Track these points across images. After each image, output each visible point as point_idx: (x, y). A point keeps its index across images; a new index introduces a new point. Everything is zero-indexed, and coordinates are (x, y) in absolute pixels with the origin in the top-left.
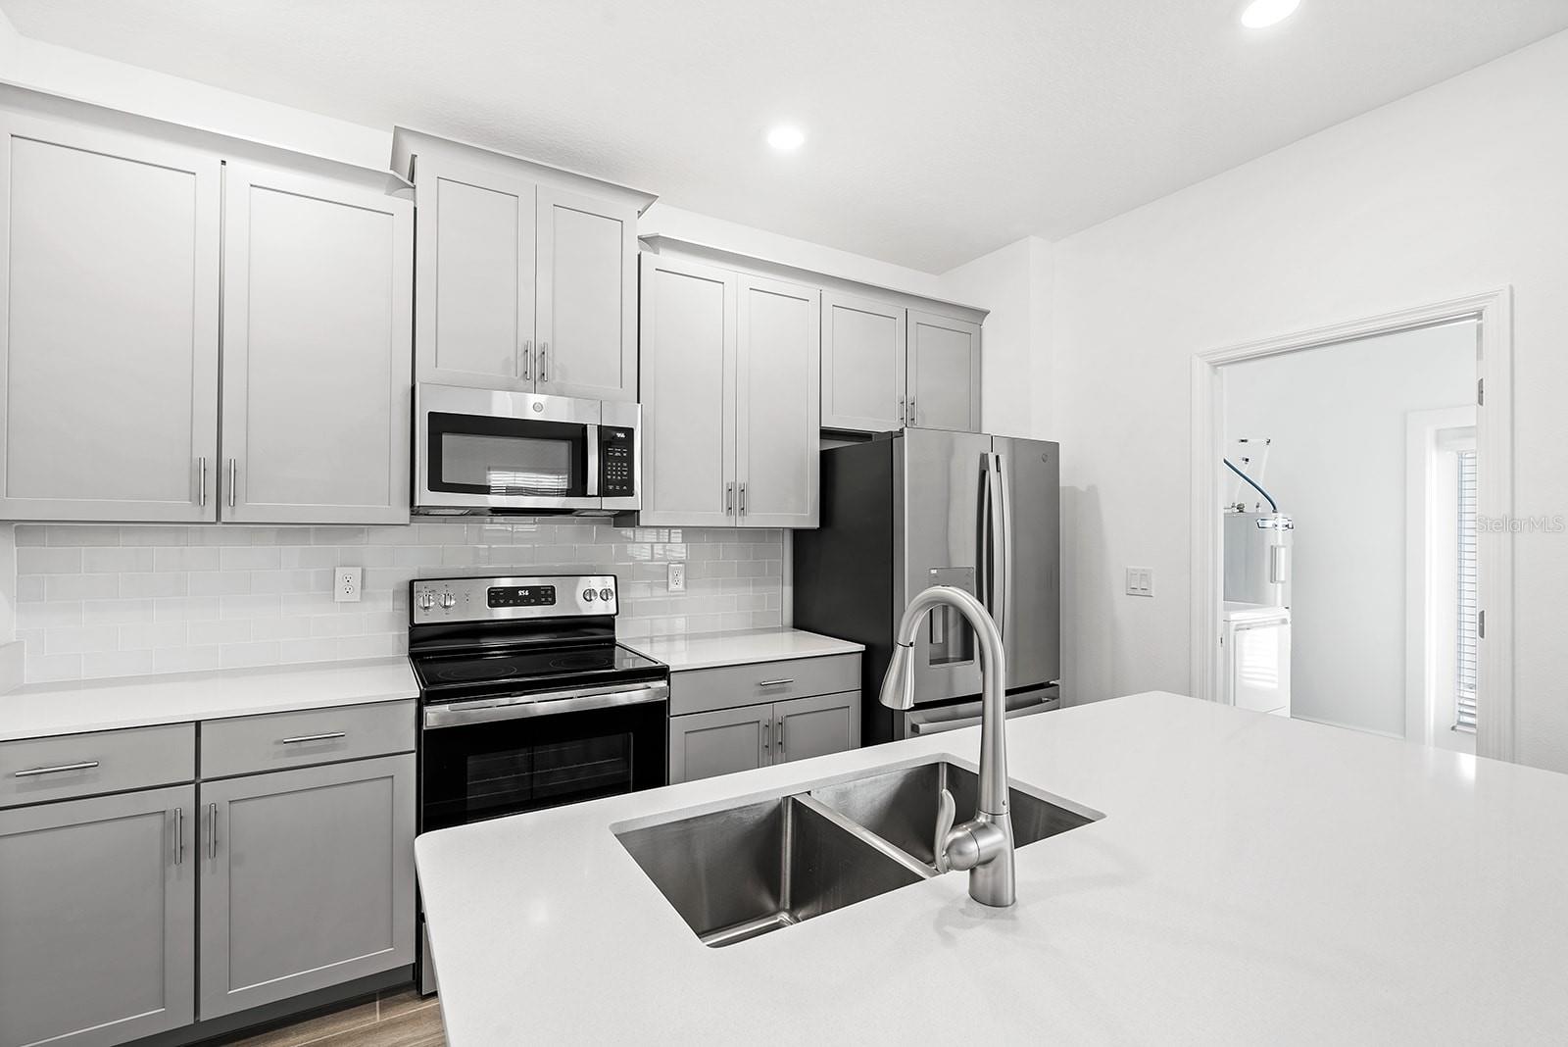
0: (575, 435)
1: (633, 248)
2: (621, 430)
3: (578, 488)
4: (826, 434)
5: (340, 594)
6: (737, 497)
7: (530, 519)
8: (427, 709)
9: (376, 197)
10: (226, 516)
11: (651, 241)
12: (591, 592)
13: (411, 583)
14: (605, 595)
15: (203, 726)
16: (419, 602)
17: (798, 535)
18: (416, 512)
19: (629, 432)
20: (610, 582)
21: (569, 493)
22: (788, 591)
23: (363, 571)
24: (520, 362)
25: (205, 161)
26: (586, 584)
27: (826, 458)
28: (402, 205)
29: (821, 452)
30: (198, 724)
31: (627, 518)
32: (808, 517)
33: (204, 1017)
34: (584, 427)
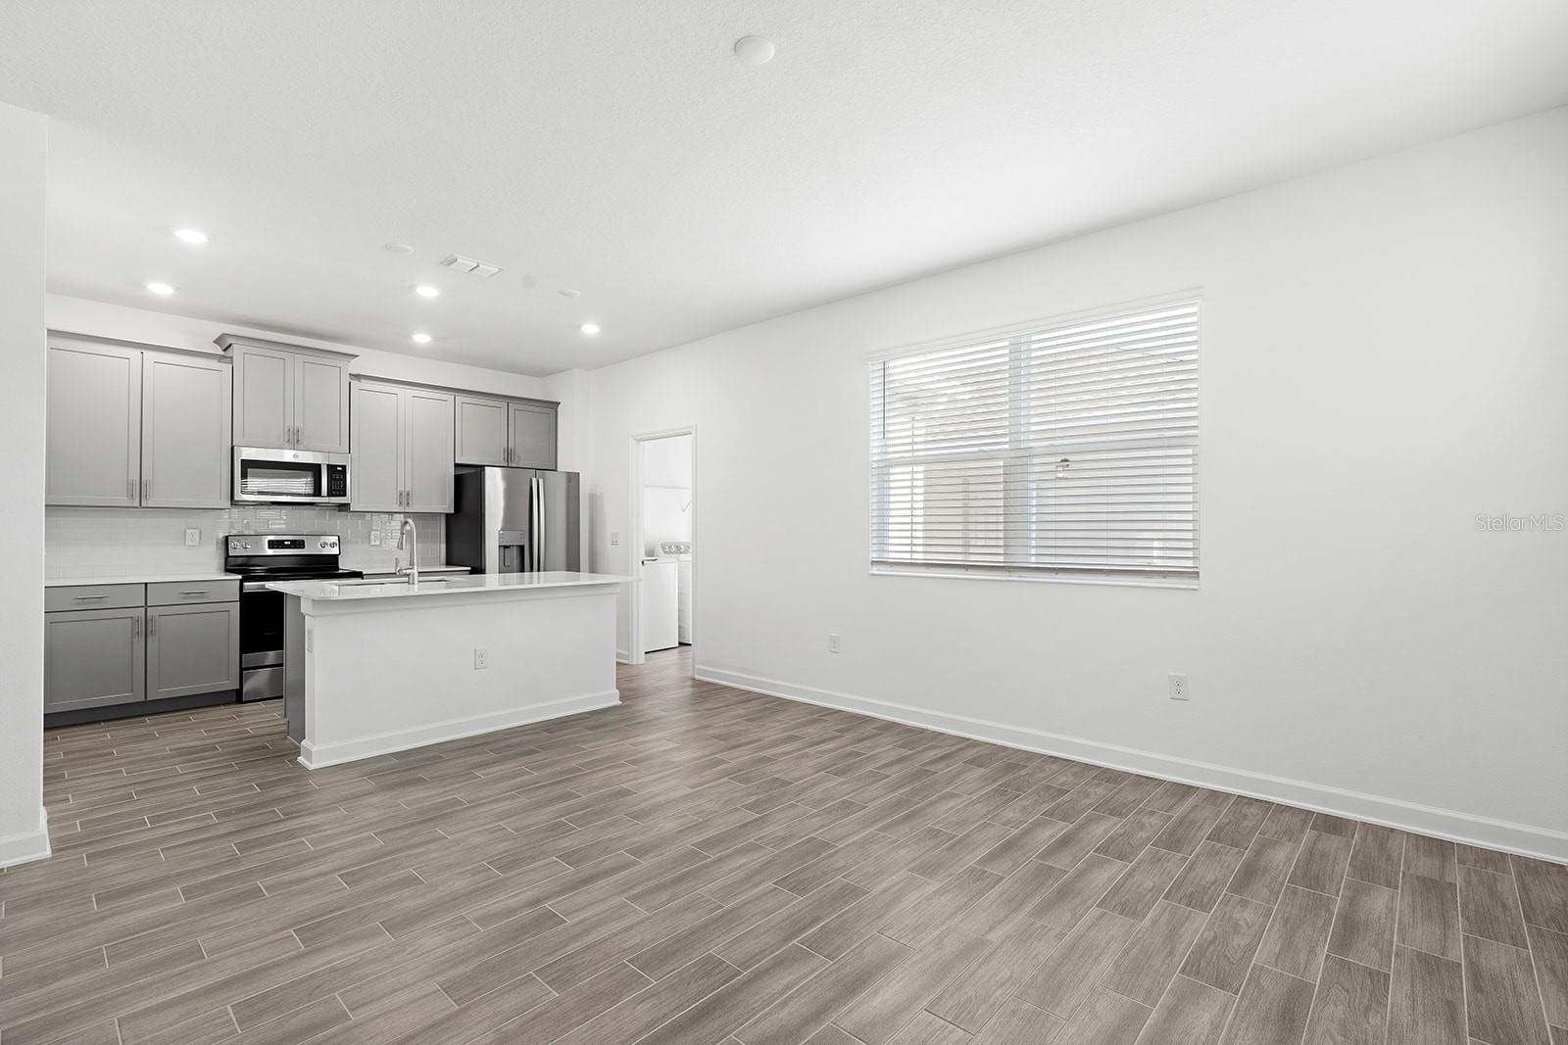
0: (315, 469)
1: (346, 379)
2: (340, 466)
3: (317, 492)
4: (456, 465)
5: (188, 542)
6: (405, 497)
7: (290, 507)
8: (245, 584)
9: (214, 364)
10: (143, 505)
11: (358, 377)
12: (325, 544)
13: (227, 538)
14: (333, 545)
15: (148, 586)
16: (231, 545)
17: (448, 516)
18: (233, 502)
19: (344, 467)
20: (335, 539)
21: (314, 495)
22: (444, 546)
23: (200, 532)
24: (286, 436)
25: (135, 353)
26: (323, 539)
27: (458, 480)
28: (226, 367)
29: (455, 476)
30: (146, 584)
31: (344, 507)
32: (449, 507)
33: (149, 699)
34: (320, 465)
